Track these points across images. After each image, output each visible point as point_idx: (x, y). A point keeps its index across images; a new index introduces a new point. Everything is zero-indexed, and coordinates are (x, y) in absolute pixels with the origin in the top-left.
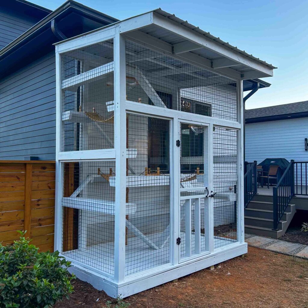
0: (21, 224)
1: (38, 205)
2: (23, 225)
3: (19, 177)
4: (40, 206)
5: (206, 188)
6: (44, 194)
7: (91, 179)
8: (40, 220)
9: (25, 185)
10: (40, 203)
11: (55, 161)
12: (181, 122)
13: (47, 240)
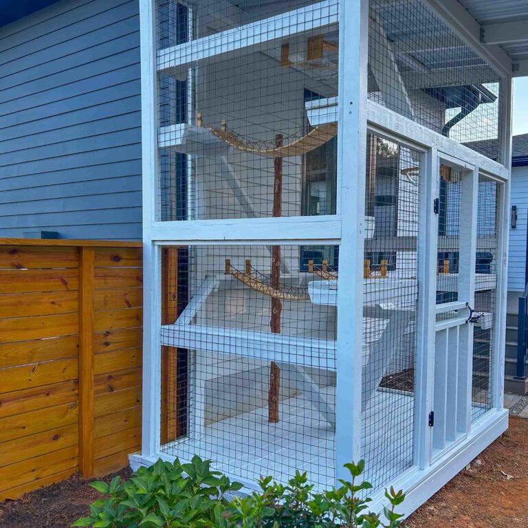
0: (74, 390)
1: (107, 344)
2: (76, 391)
3: (65, 279)
4: (111, 345)
5: (467, 304)
6: (118, 319)
7: (214, 284)
8: (110, 377)
9: (80, 299)
10: (109, 338)
11: (142, 243)
12: (441, 159)
13: (125, 421)
